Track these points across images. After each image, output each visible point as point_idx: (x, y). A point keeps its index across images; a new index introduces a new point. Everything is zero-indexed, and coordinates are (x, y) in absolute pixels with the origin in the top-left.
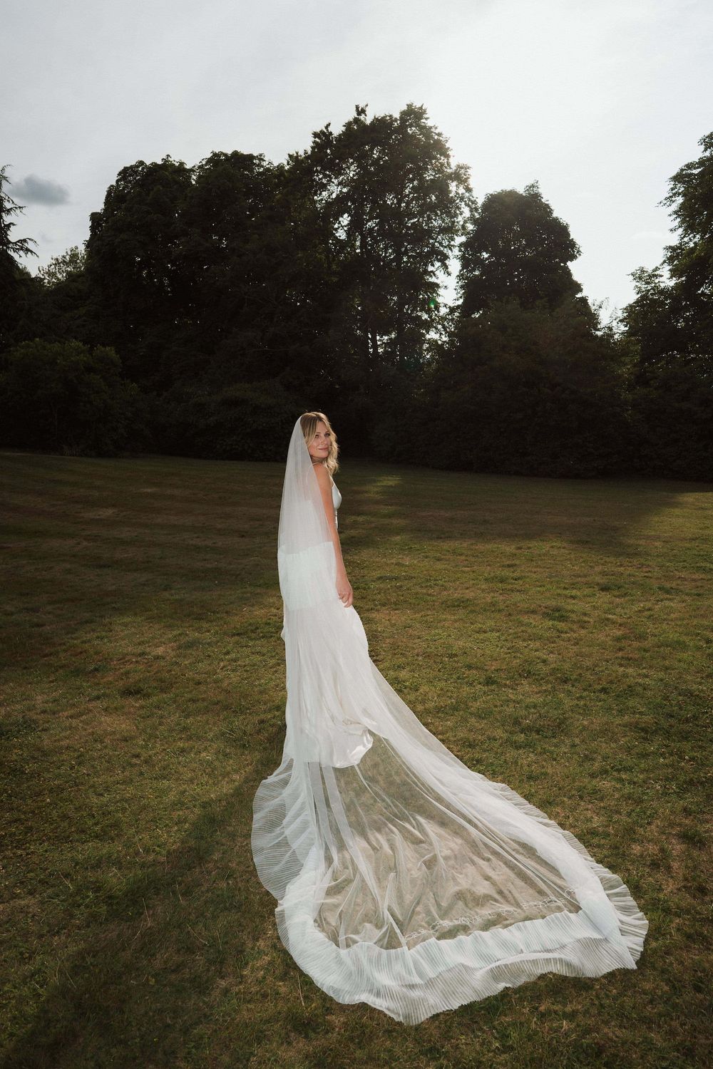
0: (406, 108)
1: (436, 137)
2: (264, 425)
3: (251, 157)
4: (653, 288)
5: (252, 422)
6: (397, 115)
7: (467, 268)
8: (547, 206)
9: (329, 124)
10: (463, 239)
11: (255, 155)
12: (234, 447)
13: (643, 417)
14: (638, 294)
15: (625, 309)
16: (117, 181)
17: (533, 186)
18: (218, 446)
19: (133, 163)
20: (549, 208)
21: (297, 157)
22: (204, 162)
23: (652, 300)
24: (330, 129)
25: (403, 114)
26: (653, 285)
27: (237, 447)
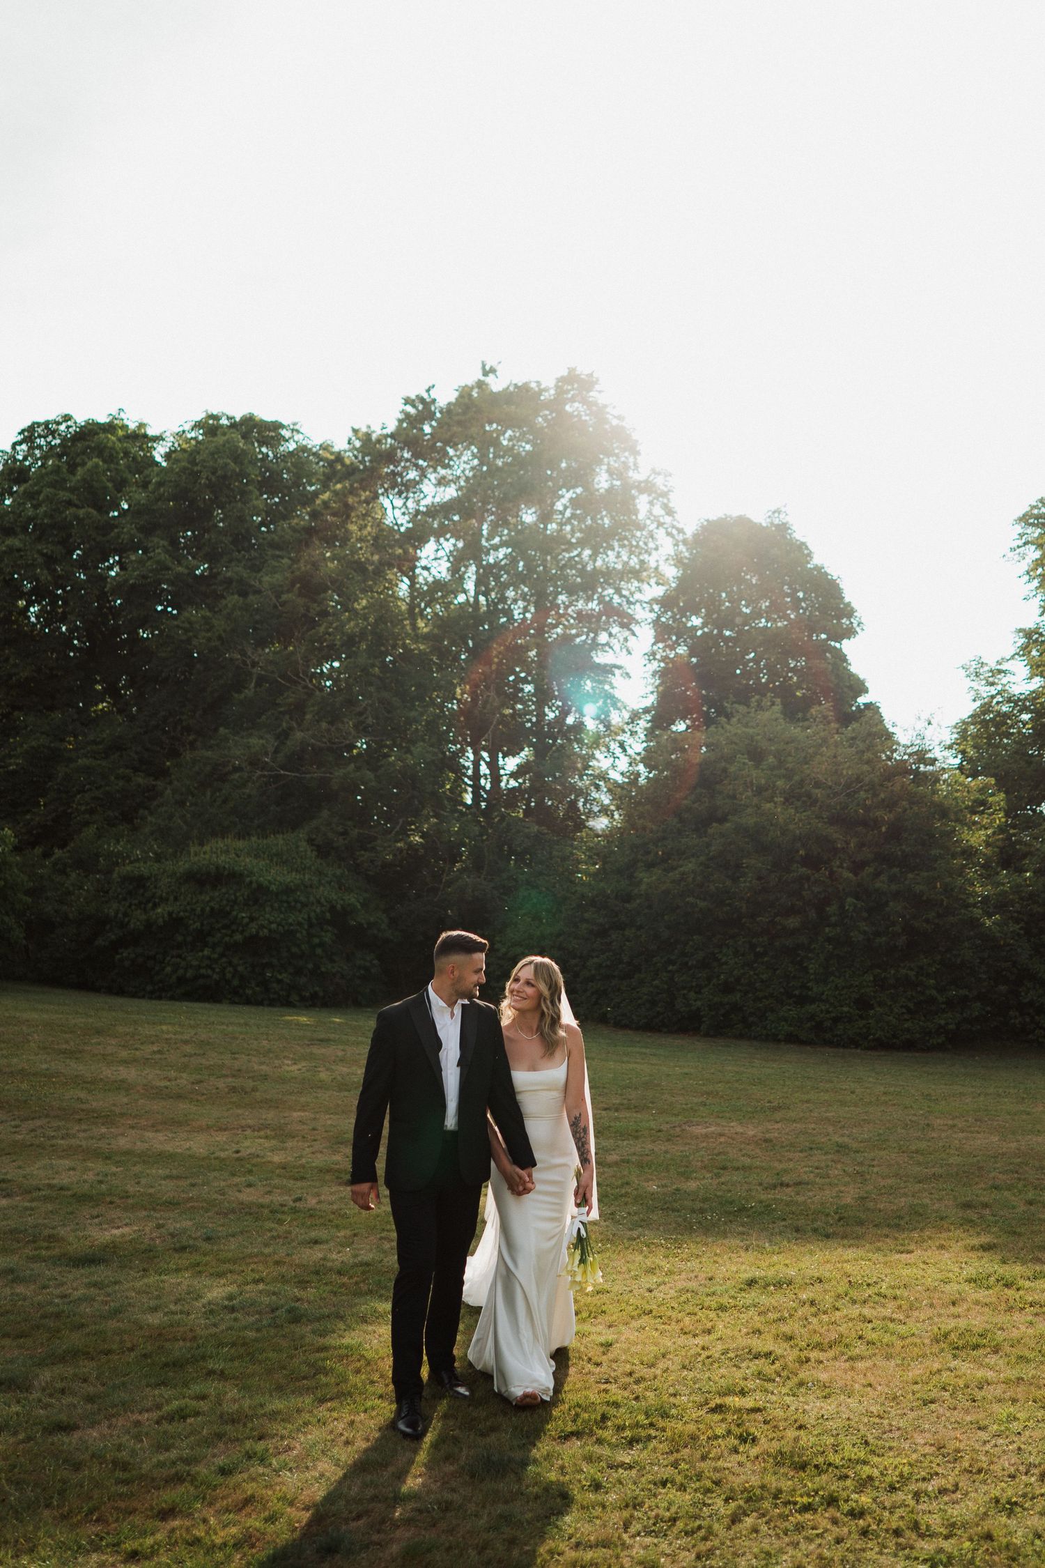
0: (565, 373)
1: (615, 422)
2: (274, 926)
3: (277, 426)
4: (999, 693)
5: (246, 920)
6: (549, 382)
7: (663, 641)
8: (803, 546)
9: (433, 386)
10: (659, 591)
11: (285, 423)
12: (203, 971)
13: (1021, 929)
14: (974, 700)
15: (955, 727)
16: (14, 445)
17: (778, 511)
18: (169, 969)
19: (51, 417)
20: (807, 548)
21: (368, 435)
22: (187, 427)
23: (999, 713)
24: (433, 394)
25: (562, 380)
26: (999, 688)
27: (210, 972)
